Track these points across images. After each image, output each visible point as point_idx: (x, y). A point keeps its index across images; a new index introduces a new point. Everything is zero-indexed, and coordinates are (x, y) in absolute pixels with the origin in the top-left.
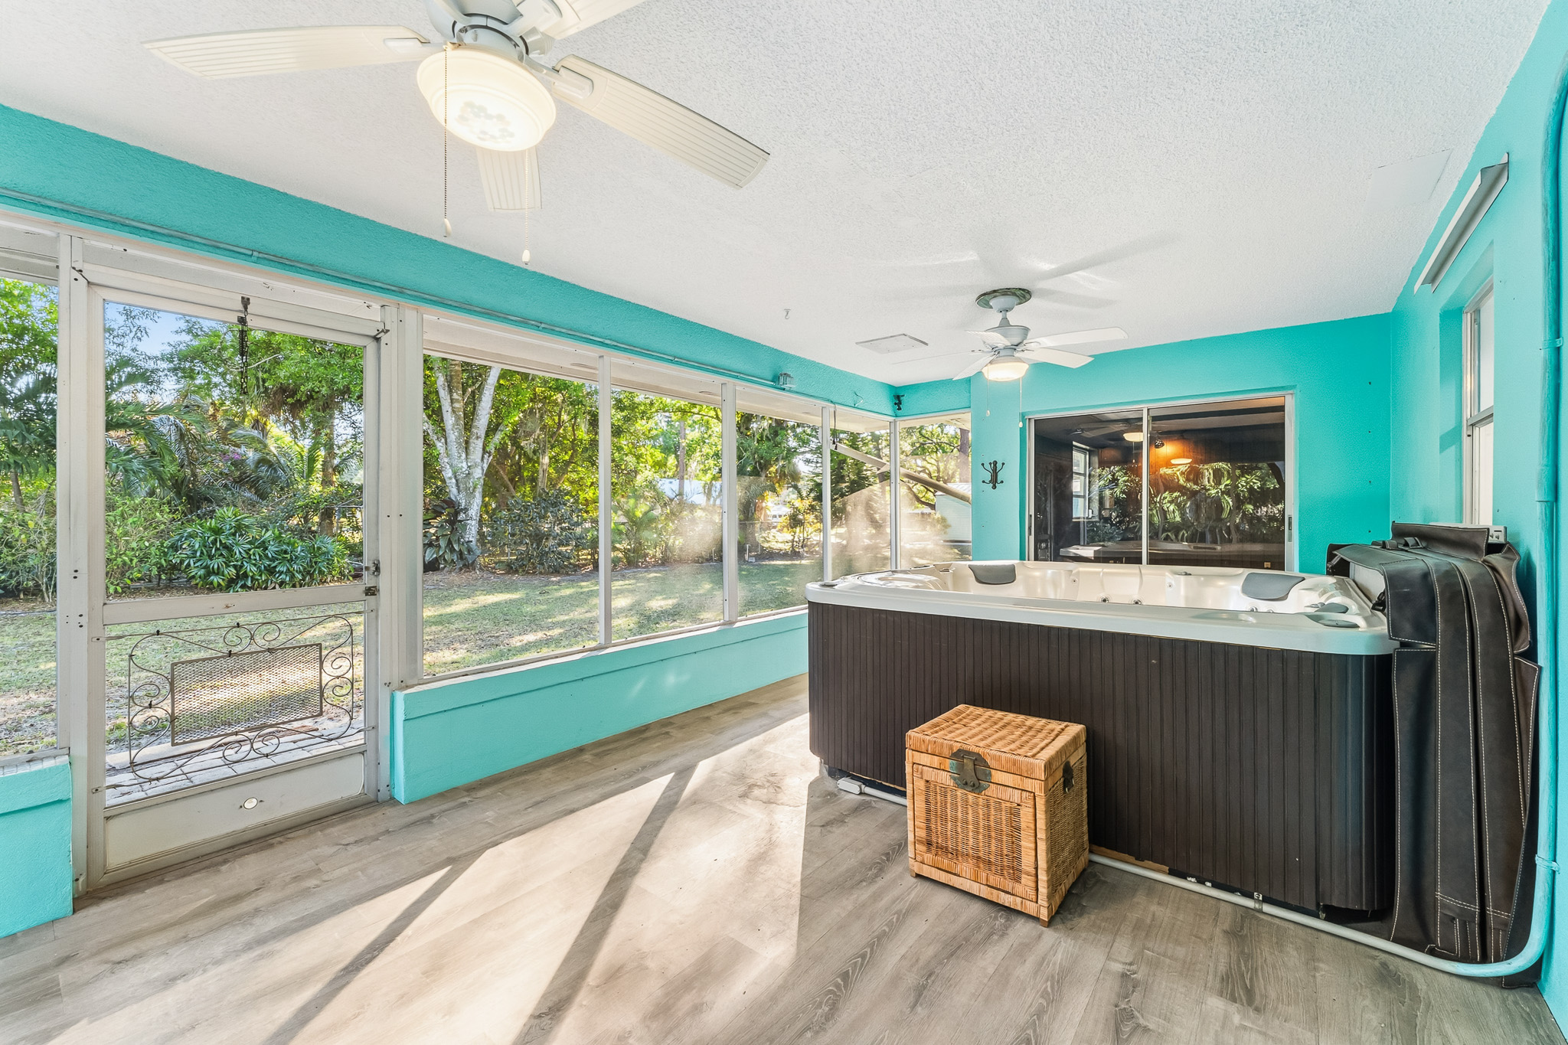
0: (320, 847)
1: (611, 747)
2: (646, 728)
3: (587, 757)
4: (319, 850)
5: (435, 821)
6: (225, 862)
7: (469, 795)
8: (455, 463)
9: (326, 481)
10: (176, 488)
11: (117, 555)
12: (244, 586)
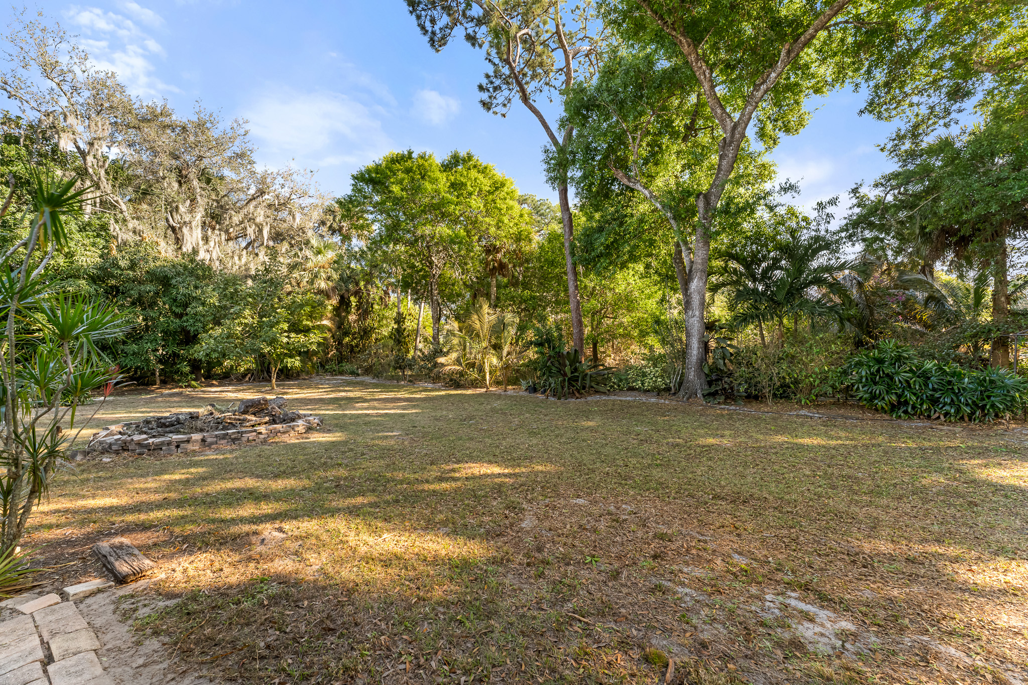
9: (997, 309)
10: (859, 325)
11: (806, 377)
12: (906, 412)
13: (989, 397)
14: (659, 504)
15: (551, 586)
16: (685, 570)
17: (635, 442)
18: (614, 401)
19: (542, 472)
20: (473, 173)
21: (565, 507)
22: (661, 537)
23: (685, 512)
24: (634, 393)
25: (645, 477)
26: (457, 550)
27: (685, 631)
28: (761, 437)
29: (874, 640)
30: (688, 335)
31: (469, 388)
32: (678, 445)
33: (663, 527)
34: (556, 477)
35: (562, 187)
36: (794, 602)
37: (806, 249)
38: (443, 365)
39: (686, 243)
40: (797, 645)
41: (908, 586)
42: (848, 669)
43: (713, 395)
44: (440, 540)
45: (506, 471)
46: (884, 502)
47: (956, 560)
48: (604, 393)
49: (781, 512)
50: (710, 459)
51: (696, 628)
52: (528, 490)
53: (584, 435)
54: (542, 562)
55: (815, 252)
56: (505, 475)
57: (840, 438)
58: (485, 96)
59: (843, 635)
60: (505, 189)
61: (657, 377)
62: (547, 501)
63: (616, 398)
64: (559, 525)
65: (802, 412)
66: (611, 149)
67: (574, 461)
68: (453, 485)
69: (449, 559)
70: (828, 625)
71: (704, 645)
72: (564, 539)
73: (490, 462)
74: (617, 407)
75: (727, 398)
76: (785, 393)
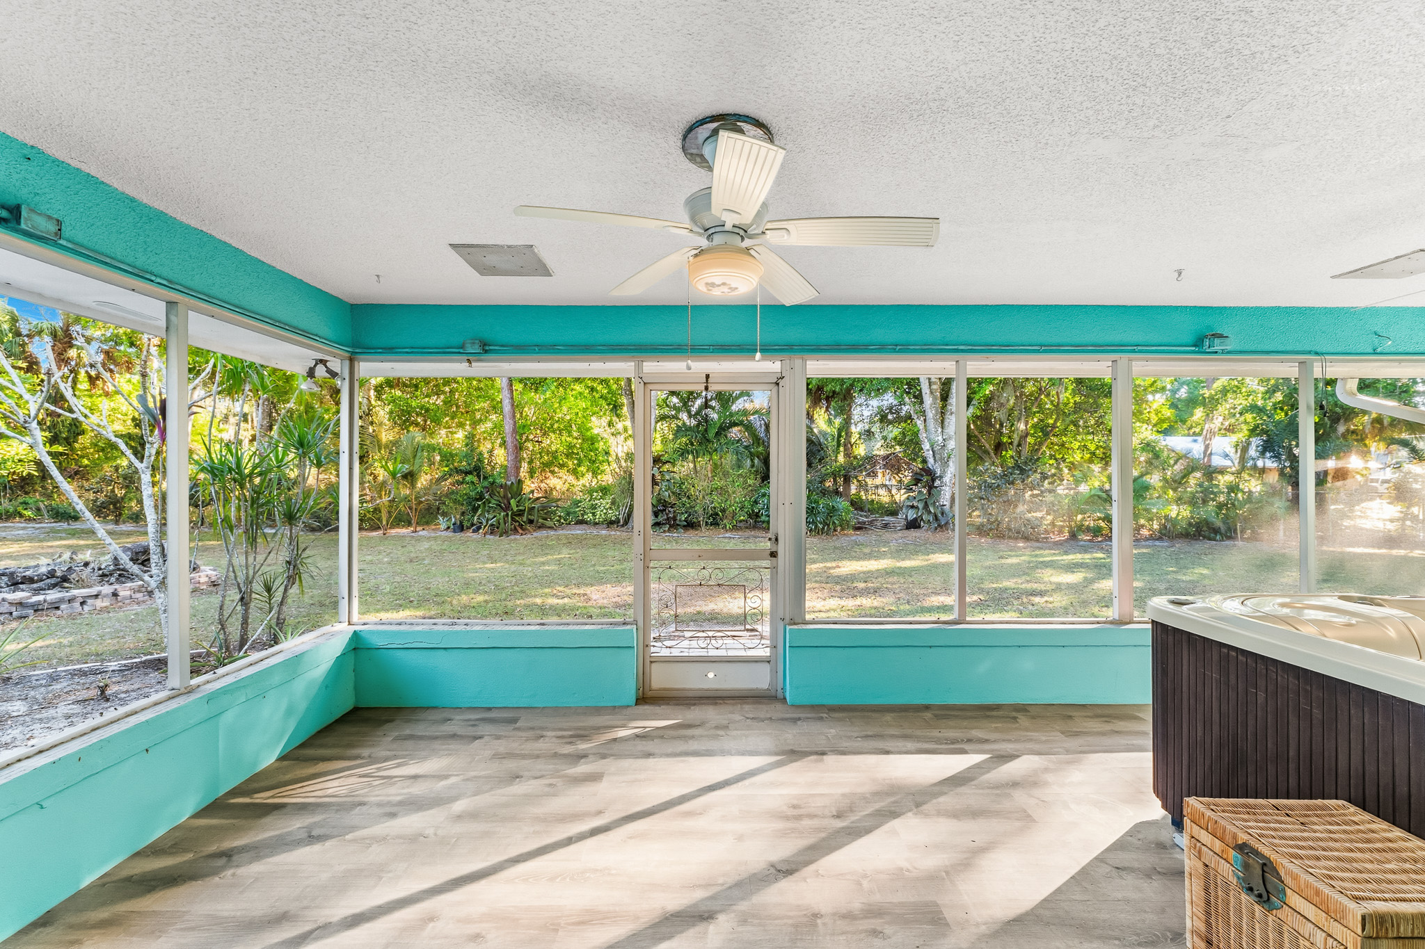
0: (734, 714)
1: (952, 713)
2: (998, 707)
3: (928, 715)
4: (733, 715)
5: (799, 722)
6: (694, 705)
7: (827, 713)
8: (932, 437)
11: (730, 506)
13: (831, 517)
18: (561, 535)
24: (584, 526)
43: (657, 524)
48: (551, 528)
61: (607, 509)
63: (565, 532)
65: (727, 535)
75: (671, 526)
76: (715, 520)
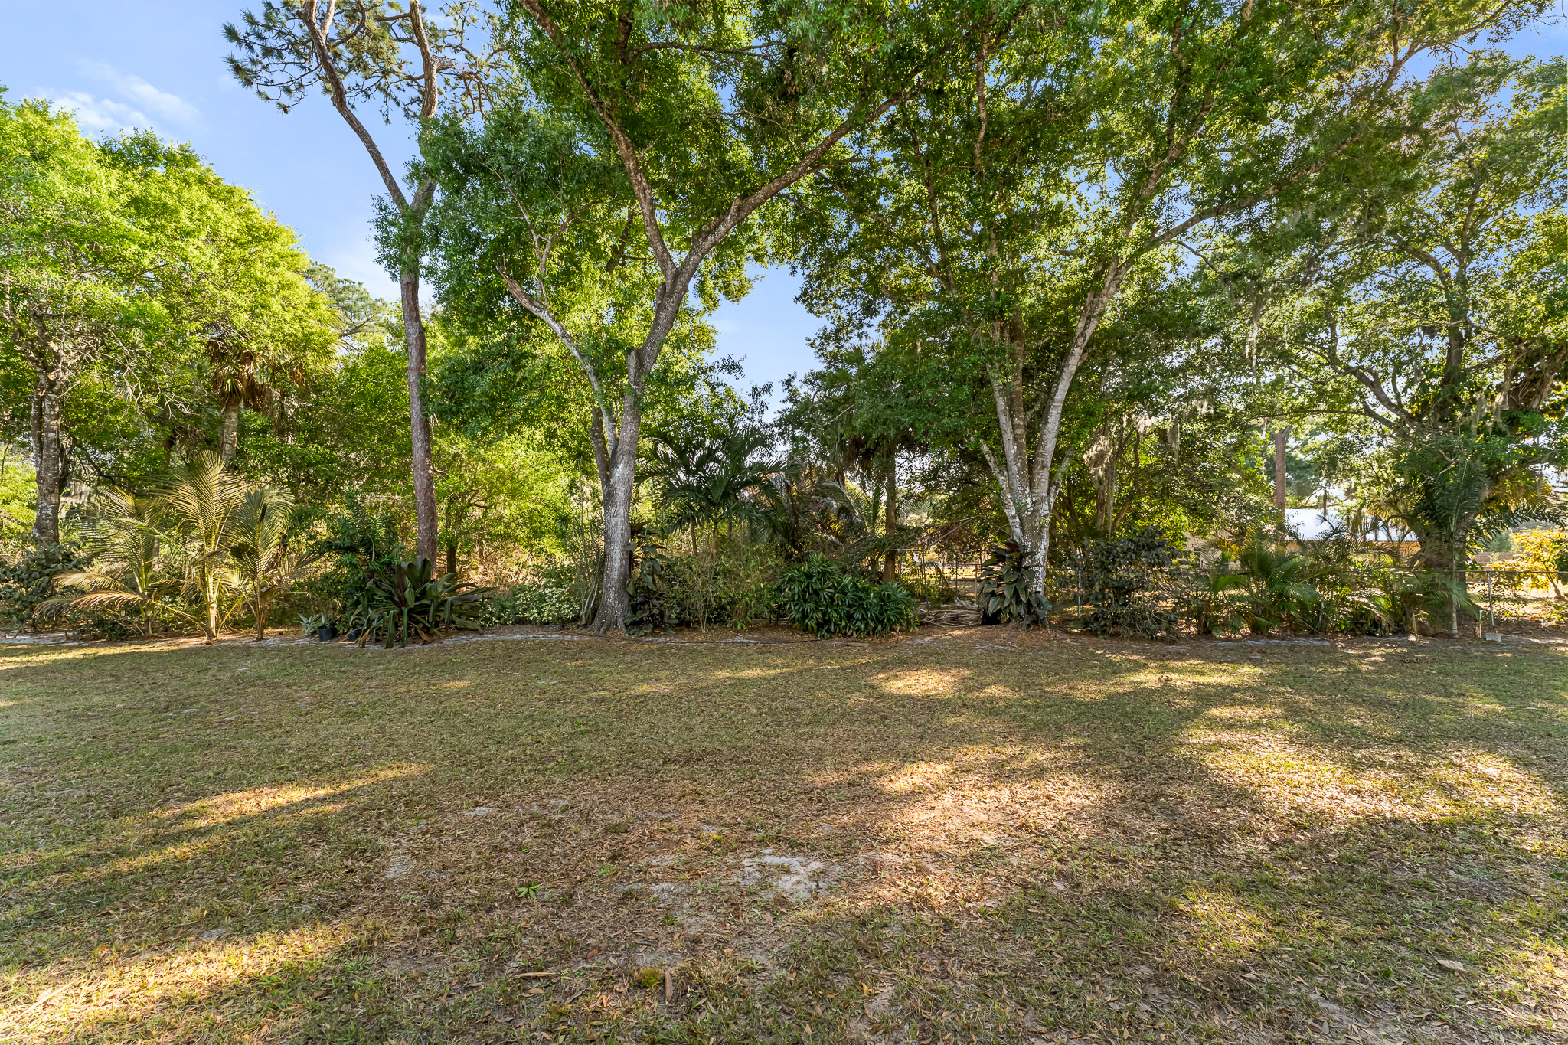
8: (1018, 497)
9: (890, 524)
10: (786, 533)
11: (742, 596)
12: (828, 631)
13: (886, 611)
14: (599, 786)
15: (476, 950)
16: (654, 862)
17: (541, 704)
18: (492, 643)
19: (395, 779)
20: (197, 195)
21: (457, 826)
22: (615, 829)
23: (636, 789)
24: (524, 628)
25: (571, 753)
26: (265, 959)
27: (672, 934)
28: (701, 675)
29: (838, 870)
30: (608, 542)
31: (157, 639)
32: (603, 700)
33: (613, 817)
34: (427, 781)
35: (407, 279)
36: (771, 858)
37: (743, 443)
38: (76, 591)
39: (610, 412)
40: (781, 901)
41: (853, 809)
42: (826, 906)
43: (637, 624)
44: (212, 955)
45: (321, 792)
46: (822, 730)
47: (881, 774)
48: (475, 631)
49: (737, 763)
50: (648, 713)
51: (682, 926)
52: (379, 815)
53: (453, 704)
54: (448, 920)
55: (751, 447)
56: (323, 800)
57: (776, 666)
58: (241, 55)
59: (816, 876)
60: (277, 247)
61: (561, 602)
62: (423, 824)
63: (495, 637)
64: (456, 857)
65: (738, 639)
66: (501, 245)
67: (449, 750)
68: (201, 844)
69: (252, 980)
70: (801, 870)
71: (696, 941)
72: (474, 876)
73: (274, 783)
74: (498, 652)
75: (655, 626)
76: (720, 616)
